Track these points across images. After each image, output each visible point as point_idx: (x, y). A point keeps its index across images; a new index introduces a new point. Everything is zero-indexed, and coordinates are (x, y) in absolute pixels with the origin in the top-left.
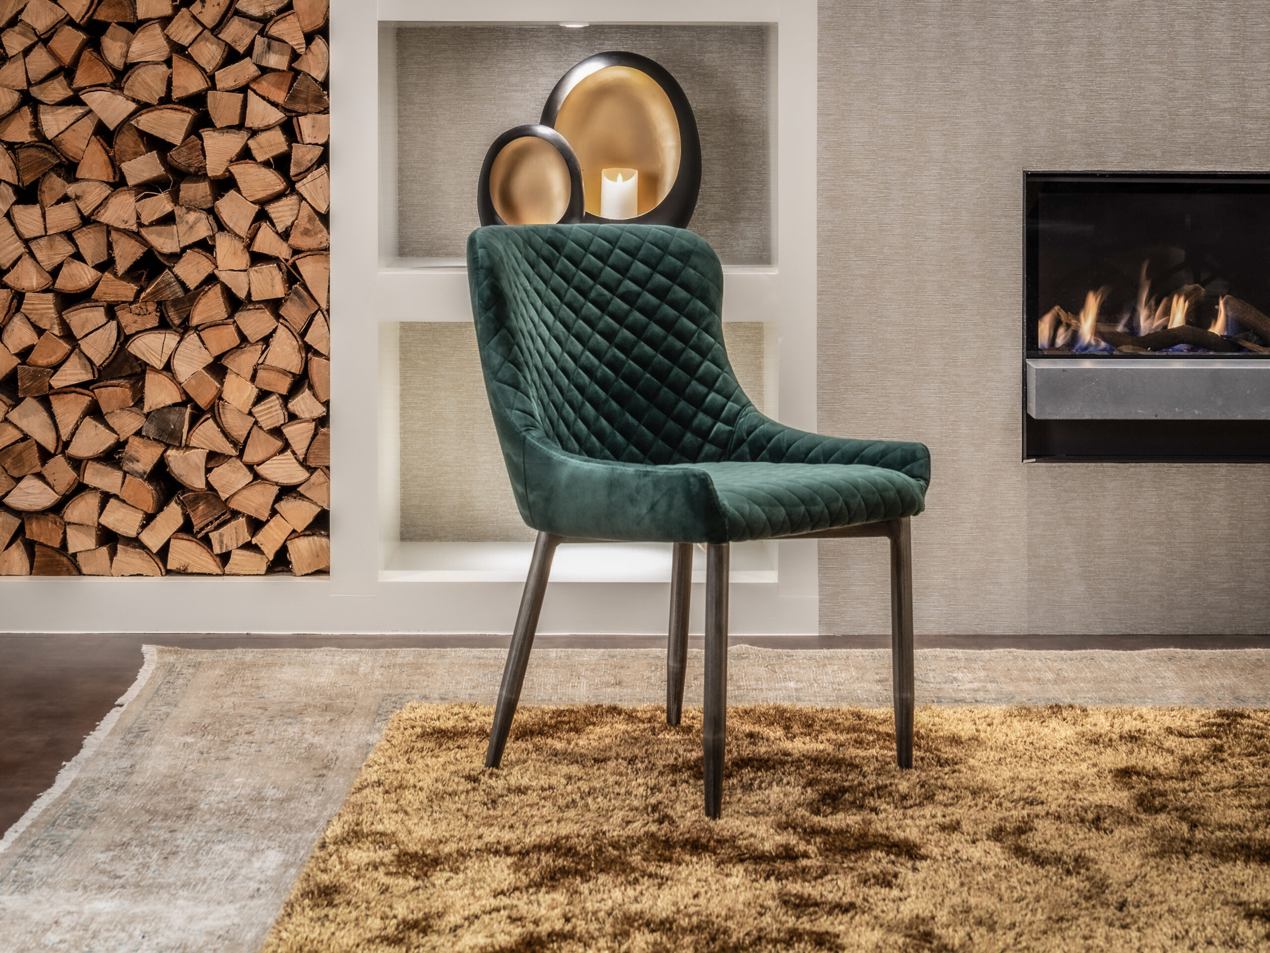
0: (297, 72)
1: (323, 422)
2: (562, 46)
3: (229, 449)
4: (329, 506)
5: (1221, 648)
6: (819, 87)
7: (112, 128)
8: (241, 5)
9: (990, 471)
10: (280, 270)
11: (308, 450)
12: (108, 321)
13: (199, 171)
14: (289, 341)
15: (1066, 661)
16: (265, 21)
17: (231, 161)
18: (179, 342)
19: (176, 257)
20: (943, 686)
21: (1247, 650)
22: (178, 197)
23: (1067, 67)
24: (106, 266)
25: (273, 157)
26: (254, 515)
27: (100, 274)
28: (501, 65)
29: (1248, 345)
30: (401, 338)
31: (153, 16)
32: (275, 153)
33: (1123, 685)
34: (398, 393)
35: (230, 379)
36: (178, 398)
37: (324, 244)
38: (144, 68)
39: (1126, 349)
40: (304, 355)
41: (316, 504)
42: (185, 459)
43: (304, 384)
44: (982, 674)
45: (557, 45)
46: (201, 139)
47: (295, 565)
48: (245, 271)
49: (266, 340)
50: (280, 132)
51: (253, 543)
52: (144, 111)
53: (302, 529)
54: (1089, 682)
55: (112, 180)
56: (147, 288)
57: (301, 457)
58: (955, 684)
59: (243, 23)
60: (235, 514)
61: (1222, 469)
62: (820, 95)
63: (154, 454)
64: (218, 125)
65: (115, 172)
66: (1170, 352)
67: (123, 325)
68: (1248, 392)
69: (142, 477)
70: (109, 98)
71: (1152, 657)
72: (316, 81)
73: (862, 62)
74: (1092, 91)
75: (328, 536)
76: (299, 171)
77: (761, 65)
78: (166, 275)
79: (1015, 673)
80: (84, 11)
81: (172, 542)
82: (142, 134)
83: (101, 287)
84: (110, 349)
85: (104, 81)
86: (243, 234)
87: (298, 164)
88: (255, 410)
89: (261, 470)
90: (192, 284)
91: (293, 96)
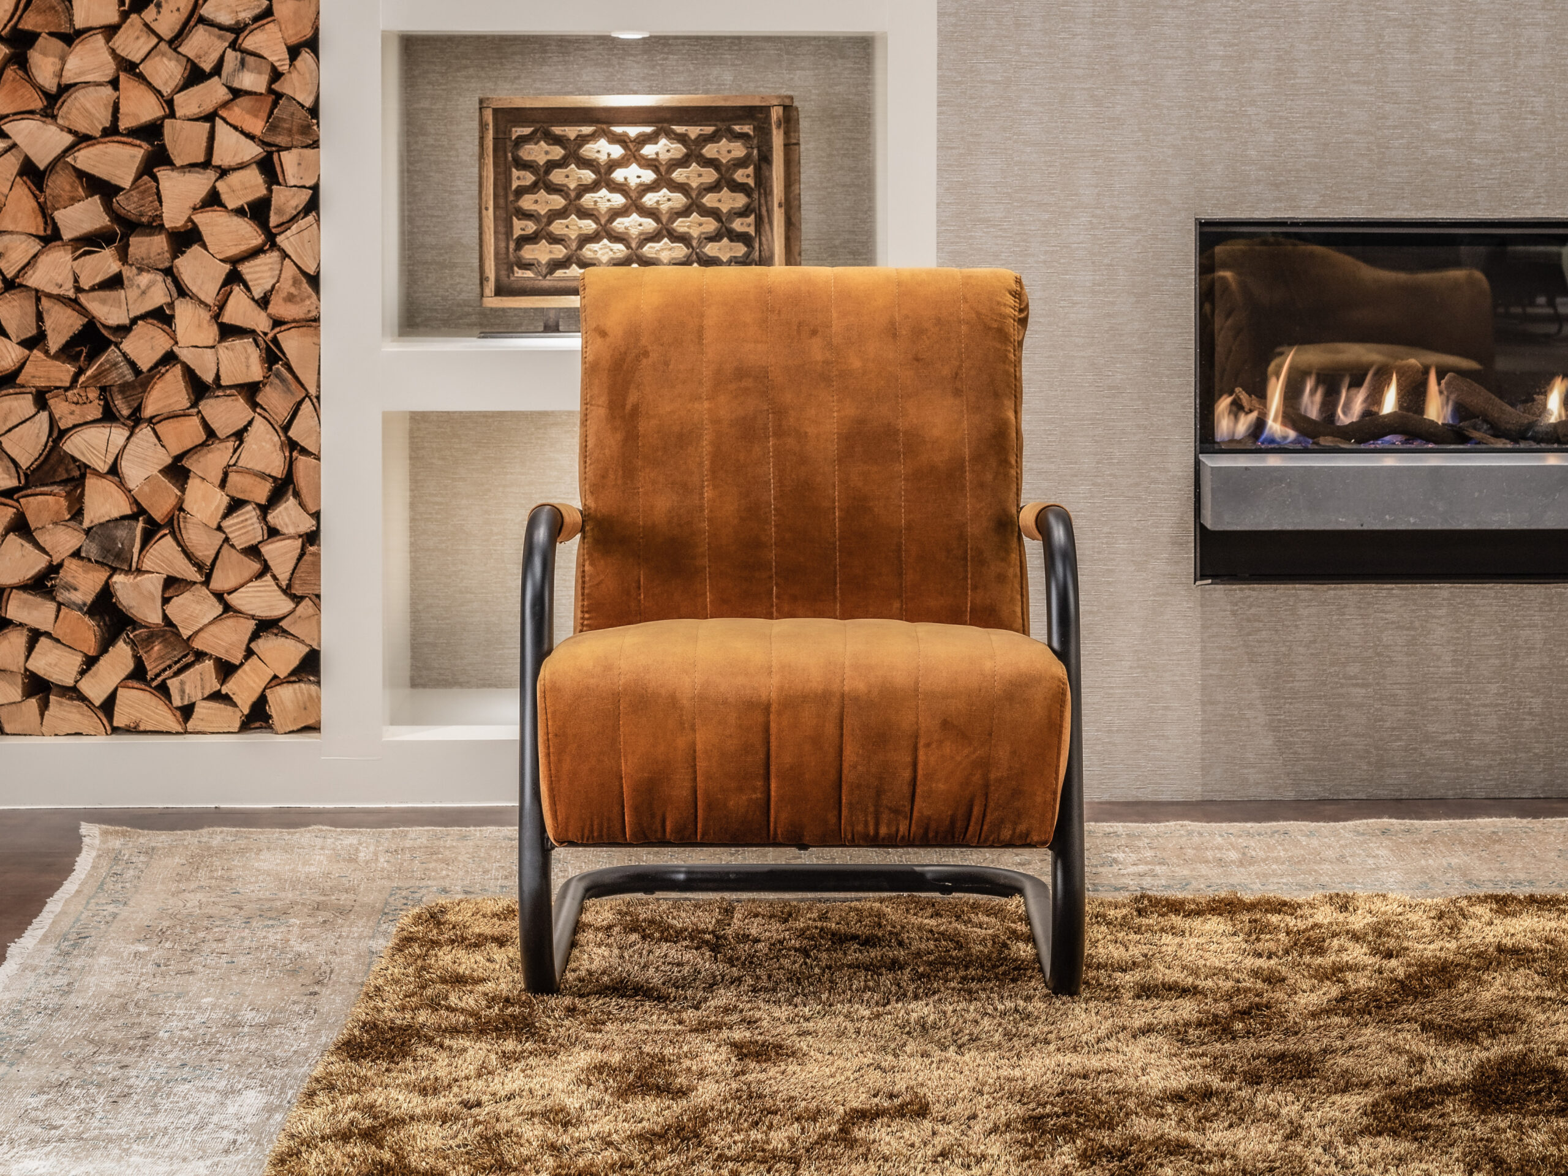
0: (279, 96)
1: (312, 538)
2: (615, 61)
3: (191, 573)
4: (319, 645)
5: (1448, 816)
6: (939, 114)
7: (42, 167)
8: (206, 11)
9: (1154, 595)
10: (257, 346)
11: (292, 574)
12: (38, 412)
13: (154, 221)
14: (268, 436)
15: (1253, 836)
16: (237, 30)
17: (195, 209)
18: (128, 439)
19: (124, 330)
20: (1100, 869)
21: (1479, 820)
22: (126, 255)
23: (1250, 88)
24: (35, 341)
25: (249, 204)
26: (225, 657)
27: (27, 352)
28: (538, 85)
29: (1476, 434)
30: (411, 431)
31: (95, 24)
32: (251, 198)
33: (1326, 866)
34: (408, 500)
35: (193, 484)
36: (127, 511)
37: (314, 314)
38: (83, 91)
39: (1326, 441)
40: (287, 454)
41: (302, 642)
42: (136, 586)
43: (287, 490)
44: (1149, 854)
45: (609, 60)
46: (156, 179)
47: (277, 720)
48: (213, 347)
49: (239, 435)
50: (257, 172)
51: (223, 692)
52: (84, 144)
53: (286, 674)
54: (1283, 863)
55: (42, 233)
56: (87, 369)
57: (284, 584)
58: (1116, 868)
59: (210, 34)
60: (200, 656)
61: (1444, 591)
62: (940, 122)
63: (97, 580)
64: (178, 162)
65: (46, 223)
66: (1379, 444)
67: (57, 417)
68: (1476, 495)
69: (80, 609)
70: (39, 128)
71: (1361, 829)
72: (303, 106)
73: (993, 82)
74: (1281, 118)
75: (318, 683)
76: (281, 220)
77: (866, 85)
78: (112, 353)
79: (1190, 852)
80: (7, 18)
81: (120, 691)
82: (81, 174)
83: (28, 369)
84: (40, 447)
85: (32, 107)
86: (210, 301)
87: (280, 212)
88: (225, 524)
89: (234, 599)
90: (144, 365)
91: (273, 127)
